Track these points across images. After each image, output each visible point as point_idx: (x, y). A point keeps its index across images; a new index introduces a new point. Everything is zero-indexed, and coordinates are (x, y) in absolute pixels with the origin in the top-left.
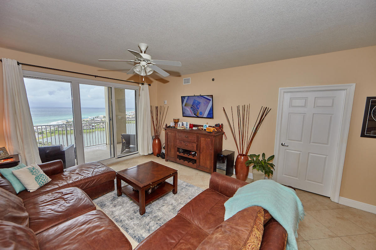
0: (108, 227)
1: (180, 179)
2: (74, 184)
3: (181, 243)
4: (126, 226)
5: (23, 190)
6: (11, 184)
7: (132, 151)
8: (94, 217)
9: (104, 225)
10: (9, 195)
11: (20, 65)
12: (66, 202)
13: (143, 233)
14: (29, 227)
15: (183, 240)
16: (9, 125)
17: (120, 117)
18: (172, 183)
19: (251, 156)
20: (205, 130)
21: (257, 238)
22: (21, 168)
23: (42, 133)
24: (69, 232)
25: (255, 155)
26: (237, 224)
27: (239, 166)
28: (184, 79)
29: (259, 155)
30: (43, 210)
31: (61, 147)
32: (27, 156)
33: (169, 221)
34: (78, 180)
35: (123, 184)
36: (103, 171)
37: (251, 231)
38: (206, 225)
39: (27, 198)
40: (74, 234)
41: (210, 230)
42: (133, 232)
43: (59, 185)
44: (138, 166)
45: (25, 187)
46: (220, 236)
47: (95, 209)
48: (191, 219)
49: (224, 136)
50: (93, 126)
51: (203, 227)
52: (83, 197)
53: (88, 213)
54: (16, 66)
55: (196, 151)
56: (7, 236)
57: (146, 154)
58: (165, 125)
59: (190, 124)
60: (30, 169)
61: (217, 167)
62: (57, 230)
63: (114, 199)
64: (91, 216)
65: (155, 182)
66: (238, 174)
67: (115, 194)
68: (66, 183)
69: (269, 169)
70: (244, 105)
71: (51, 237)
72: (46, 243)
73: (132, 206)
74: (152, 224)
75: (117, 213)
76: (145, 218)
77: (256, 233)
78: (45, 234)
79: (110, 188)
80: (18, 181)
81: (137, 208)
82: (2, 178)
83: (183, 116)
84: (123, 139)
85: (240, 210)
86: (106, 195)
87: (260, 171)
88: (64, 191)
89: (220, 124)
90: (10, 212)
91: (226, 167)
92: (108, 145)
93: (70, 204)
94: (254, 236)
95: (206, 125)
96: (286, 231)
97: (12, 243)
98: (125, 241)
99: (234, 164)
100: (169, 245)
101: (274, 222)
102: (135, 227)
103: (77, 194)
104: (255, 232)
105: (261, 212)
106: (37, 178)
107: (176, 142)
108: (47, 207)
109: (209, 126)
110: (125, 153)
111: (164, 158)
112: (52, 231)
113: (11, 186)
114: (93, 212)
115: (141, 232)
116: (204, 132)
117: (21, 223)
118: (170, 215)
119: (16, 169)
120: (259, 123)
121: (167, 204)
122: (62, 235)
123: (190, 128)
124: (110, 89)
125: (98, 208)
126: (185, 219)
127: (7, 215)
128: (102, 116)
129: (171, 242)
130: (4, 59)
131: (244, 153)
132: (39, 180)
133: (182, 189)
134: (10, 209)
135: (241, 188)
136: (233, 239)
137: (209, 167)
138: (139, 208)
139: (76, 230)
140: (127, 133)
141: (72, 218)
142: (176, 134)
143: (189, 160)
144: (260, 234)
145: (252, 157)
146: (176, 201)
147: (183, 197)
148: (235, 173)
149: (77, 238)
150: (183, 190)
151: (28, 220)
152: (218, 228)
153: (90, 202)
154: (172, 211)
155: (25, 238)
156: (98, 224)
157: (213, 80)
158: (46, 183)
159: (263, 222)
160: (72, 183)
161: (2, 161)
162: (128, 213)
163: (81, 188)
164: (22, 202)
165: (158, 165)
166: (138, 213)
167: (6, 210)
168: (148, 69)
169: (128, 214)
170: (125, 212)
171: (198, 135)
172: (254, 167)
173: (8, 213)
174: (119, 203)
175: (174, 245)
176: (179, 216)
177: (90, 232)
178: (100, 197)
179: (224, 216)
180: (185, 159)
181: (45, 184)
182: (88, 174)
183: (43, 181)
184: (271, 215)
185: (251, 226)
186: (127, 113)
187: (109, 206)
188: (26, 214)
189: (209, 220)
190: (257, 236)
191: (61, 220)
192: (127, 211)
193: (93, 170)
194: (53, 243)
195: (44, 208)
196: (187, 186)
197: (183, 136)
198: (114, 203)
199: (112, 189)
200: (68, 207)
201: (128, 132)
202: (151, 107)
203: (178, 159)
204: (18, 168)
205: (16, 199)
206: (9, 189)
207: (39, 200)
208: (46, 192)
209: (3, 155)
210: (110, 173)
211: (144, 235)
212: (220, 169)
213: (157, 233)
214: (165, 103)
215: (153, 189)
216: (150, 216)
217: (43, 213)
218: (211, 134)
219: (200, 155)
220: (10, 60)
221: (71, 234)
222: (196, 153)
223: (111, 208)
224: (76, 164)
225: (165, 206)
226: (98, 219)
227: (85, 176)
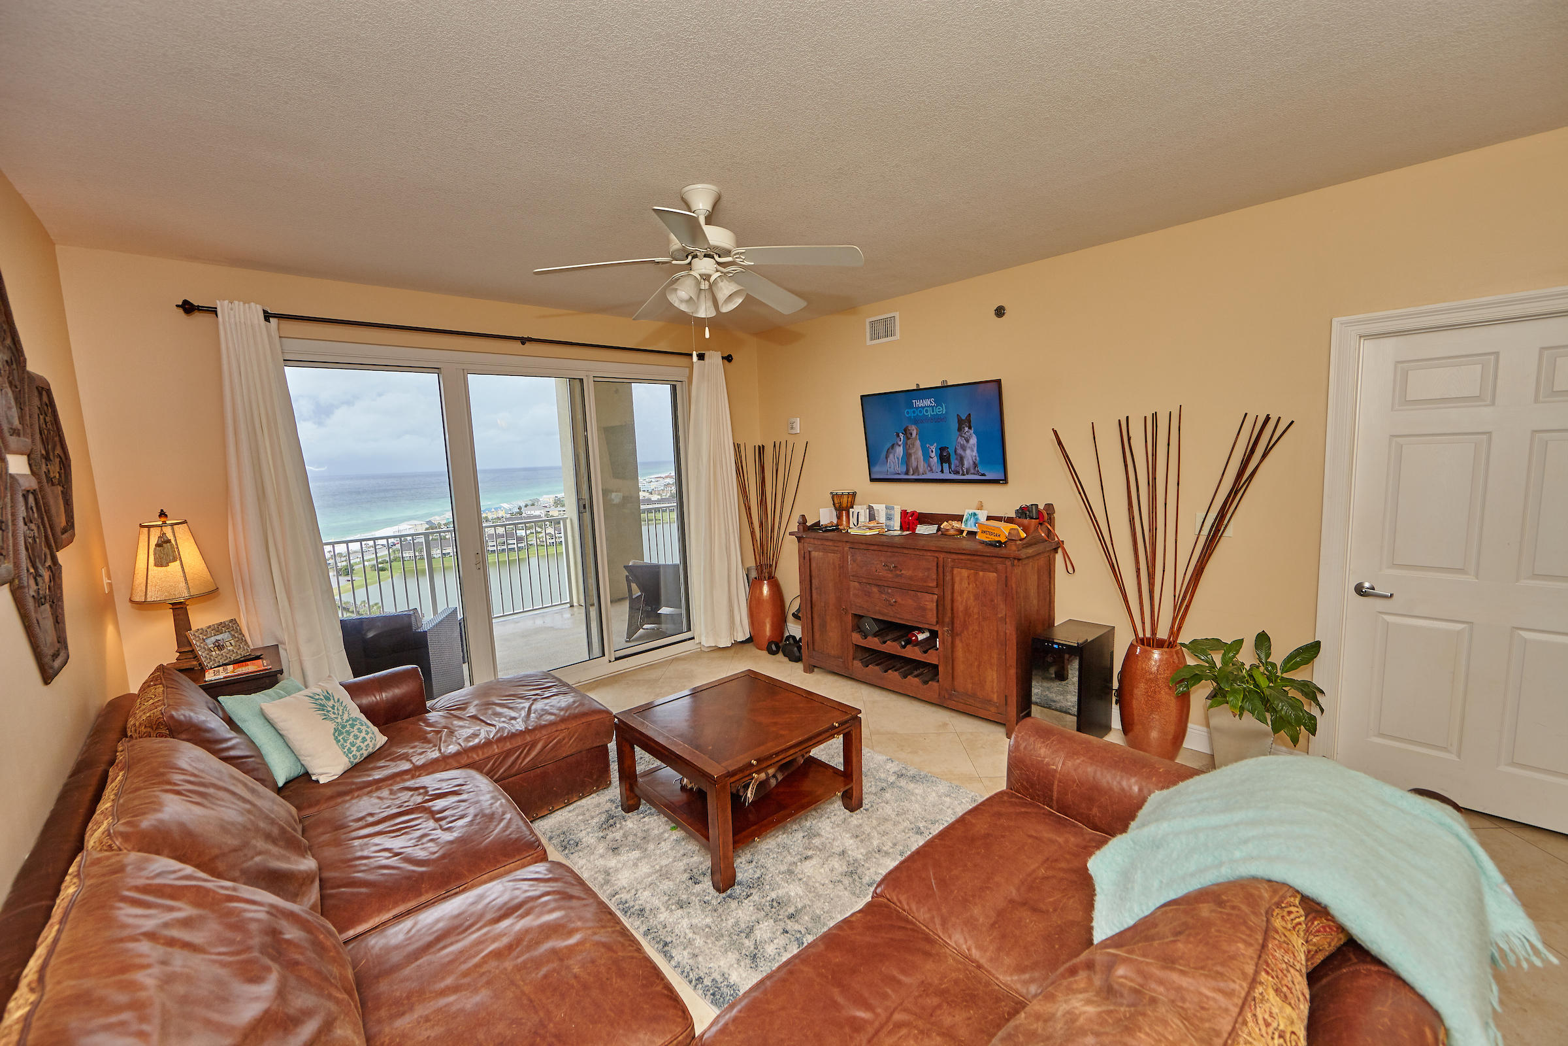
0: (595, 934)
1: (873, 749)
2: (465, 759)
3: (899, 1026)
4: (662, 933)
5: (296, 775)
6: (259, 754)
7: (669, 632)
8: (543, 888)
9: (579, 924)
10: (253, 791)
11: (271, 319)
12: (441, 827)
13: (732, 966)
14: (322, 915)
15: (905, 1010)
16: (245, 538)
17: (616, 497)
18: (838, 762)
19: (1197, 647)
20: (972, 534)
21: (1280, 1036)
22: (289, 693)
23: (348, 571)
24: (457, 941)
25: (1216, 644)
26: (1169, 962)
27: (1140, 691)
28: (868, 320)
29: (1240, 643)
30: (365, 853)
31: (413, 619)
32: (304, 649)
33: (839, 926)
34: (477, 741)
35: (644, 761)
36: (566, 709)
37: (1248, 1001)
38: (1008, 954)
39: (310, 806)
40: (472, 952)
41: (1027, 976)
42: (690, 961)
43: (414, 759)
44: (695, 693)
45: (302, 765)
46: (1091, 1010)
47: (543, 858)
48: (937, 921)
49: (1059, 557)
50: (520, 539)
51: (991, 960)
52: (500, 810)
53: (518, 872)
54: (259, 325)
55: (936, 628)
56: (251, 942)
57: (725, 642)
58: (796, 519)
59: (904, 514)
60: (317, 697)
61: (1034, 699)
62: (413, 931)
63: (609, 822)
64: (531, 886)
65: (770, 757)
66: (1138, 728)
67: (612, 801)
68: (435, 754)
69: (1295, 705)
70: (1155, 416)
71: (396, 958)
72: (378, 977)
73: (682, 852)
74: (764, 930)
75: (624, 878)
76: (734, 904)
77: (1275, 1010)
78: (376, 943)
79: (595, 777)
80: (280, 742)
81: (701, 860)
82: (231, 729)
83: (872, 480)
84: (634, 586)
85: (1173, 896)
86: (579, 803)
87: (1247, 715)
88: (431, 781)
89: (1041, 507)
90: (260, 853)
91: (1075, 699)
92: (575, 609)
93: (455, 834)
94: (1268, 1025)
95: (977, 512)
96: (1437, 1014)
97: (268, 969)
98: (665, 995)
99: (1116, 685)
100: (847, 1030)
101: (1364, 962)
102: (699, 941)
103: (477, 795)
104: (1268, 1005)
105: (1290, 913)
106: (341, 733)
107: (848, 589)
108: (377, 840)
109: (989, 518)
110: (640, 638)
111: (797, 659)
112: (398, 934)
113: (258, 760)
114: (538, 870)
115: (722, 963)
116: (967, 545)
117: (293, 897)
118: (839, 897)
119: (274, 699)
120: (1234, 492)
121: (820, 850)
122: (435, 953)
123: (902, 528)
124: (577, 386)
125: (554, 855)
126: (907, 921)
127: (250, 863)
128: (548, 499)
129: (855, 1018)
130: (222, 306)
131: (1163, 633)
132: (345, 741)
133: (883, 789)
134: (260, 844)
135: (1165, 792)
136: (1160, 1029)
137: (995, 697)
138: (709, 863)
139: (480, 937)
140: (647, 560)
141: (464, 891)
142: (843, 559)
143: (910, 666)
144: (1294, 1015)
145: (1204, 652)
146: (862, 841)
147: (888, 826)
148: (1120, 727)
149: (485, 968)
150: (888, 795)
151: (317, 884)
152: (1073, 971)
153: (524, 828)
154: (846, 881)
155: (312, 955)
156: (558, 919)
157: (1000, 312)
158: (370, 750)
159: (1303, 957)
160: (458, 754)
161: (230, 667)
162: (666, 882)
163: (490, 774)
164: (295, 821)
165: (773, 687)
166: (707, 884)
167: (245, 844)
168: (726, 289)
169: (666, 885)
170: (654, 877)
171: (942, 556)
172: (1217, 696)
173: (252, 858)
174: (631, 838)
175: (871, 1030)
176: (880, 905)
177: (529, 948)
178: (559, 812)
179: (1091, 920)
180: (888, 661)
181: (366, 754)
182: (513, 722)
183: (358, 742)
184: (1341, 929)
185: (1244, 974)
186: (642, 481)
187: (592, 850)
188: (308, 864)
189: (1017, 932)
190: (1282, 1027)
191: (427, 892)
192: (664, 871)
193: (527, 705)
194: (402, 981)
195: (366, 844)
196: (900, 776)
197: (877, 564)
198: (610, 836)
199: (600, 781)
200: (448, 847)
201: (650, 557)
202: (737, 448)
203: (857, 664)
204: (277, 693)
205: (275, 807)
206: (254, 770)
207: (348, 813)
208: (369, 784)
209: (231, 648)
210: (591, 719)
211: (734, 978)
212: (1047, 705)
213: (791, 972)
214: (792, 428)
215: (762, 785)
216: (755, 897)
217: (365, 865)
218: (1003, 551)
219: (953, 643)
220: (241, 303)
221: (461, 952)
222: (934, 634)
223: (602, 856)
224: (467, 683)
225: (814, 862)
226: (557, 897)
227: (502, 729)
